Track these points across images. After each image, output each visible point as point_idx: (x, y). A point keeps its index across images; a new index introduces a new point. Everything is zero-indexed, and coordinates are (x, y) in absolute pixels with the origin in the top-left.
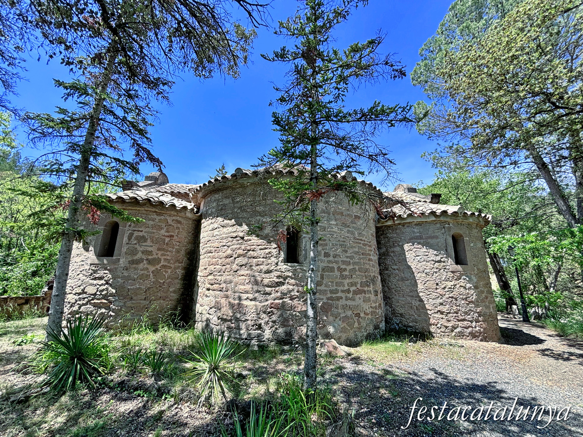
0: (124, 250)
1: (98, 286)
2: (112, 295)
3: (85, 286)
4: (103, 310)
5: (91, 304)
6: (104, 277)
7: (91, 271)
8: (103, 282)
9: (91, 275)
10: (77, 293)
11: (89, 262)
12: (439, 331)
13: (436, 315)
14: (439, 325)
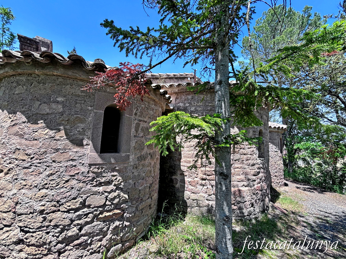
0: (133, 144)
1: (106, 194)
2: (125, 201)
3: (85, 197)
4: (117, 223)
5: (98, 220)
6: (112, 181)
7: (91, 174)
8: (111, 187)
9: (92, 180)
10: (72, 209)
11: (86, 161)
12: (274, 185)
13: (274, 178)
14: (275, 182)
